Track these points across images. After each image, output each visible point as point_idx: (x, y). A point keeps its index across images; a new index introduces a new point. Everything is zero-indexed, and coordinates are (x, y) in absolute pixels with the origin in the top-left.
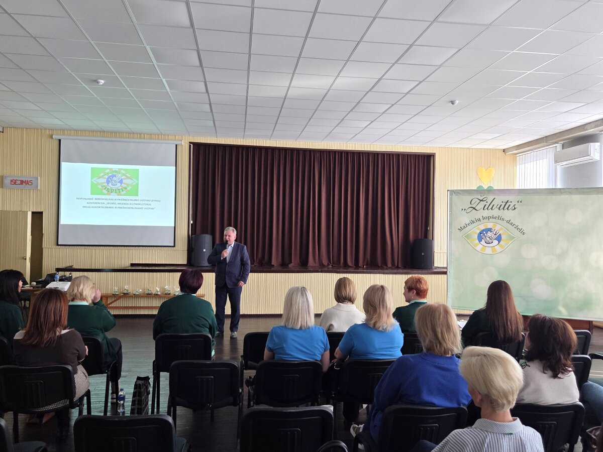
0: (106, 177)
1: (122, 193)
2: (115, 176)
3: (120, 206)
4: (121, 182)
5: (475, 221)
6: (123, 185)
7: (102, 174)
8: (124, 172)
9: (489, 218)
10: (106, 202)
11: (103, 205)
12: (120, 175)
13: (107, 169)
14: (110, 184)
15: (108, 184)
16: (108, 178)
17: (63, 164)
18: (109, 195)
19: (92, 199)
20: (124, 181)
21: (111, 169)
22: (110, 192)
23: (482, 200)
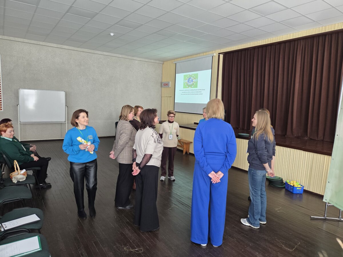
0: (188, 79)
1: (192, 86)
2: (190, 78)
3: (192, 93)
4: (192, 81)
6: (193, 83)
7: (187, 78)
8: (193, 75)
10: (187, 91)
11: (187, 93)
12: (192, 77)
13: (188, 75)
14: (189, 83)
15: (188, 82)
16: (189, 79)
17: (176, 74)
18: (188, 88)
19: (183, 90)
20: (193, 80)
21: (189, 75)
22: (189, 86)
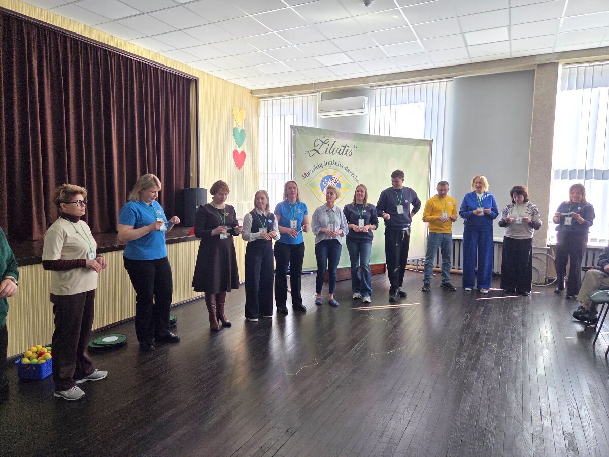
5: (318, 167)
9: (330, 164)
23: (324, 143)
